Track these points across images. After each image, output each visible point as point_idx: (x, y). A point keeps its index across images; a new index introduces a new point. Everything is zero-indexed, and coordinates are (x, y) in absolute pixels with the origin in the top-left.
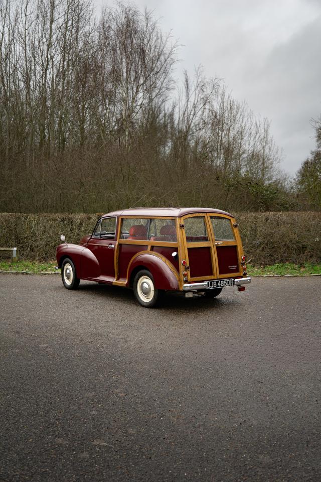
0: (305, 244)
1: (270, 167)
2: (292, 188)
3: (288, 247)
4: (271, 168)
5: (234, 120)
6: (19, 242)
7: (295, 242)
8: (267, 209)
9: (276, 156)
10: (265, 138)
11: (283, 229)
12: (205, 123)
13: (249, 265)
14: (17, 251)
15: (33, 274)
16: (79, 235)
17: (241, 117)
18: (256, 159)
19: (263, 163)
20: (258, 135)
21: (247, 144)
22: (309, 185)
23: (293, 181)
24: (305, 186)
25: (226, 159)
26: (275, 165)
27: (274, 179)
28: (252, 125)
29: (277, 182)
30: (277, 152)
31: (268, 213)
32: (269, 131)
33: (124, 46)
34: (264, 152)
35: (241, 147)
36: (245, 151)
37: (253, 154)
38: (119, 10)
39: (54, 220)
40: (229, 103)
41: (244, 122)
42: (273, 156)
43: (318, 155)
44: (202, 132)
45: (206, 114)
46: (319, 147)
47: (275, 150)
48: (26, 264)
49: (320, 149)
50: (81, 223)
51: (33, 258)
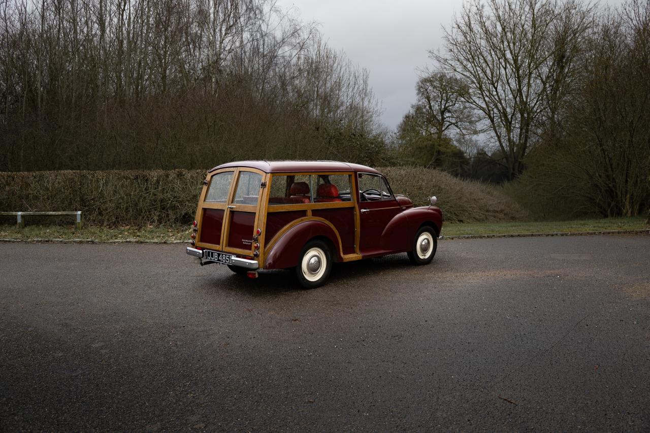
1: (369, 120)
2: (393, 143)
4: (371, 121)
5: (331, 70)
6: (84, 204)
9: (376, 109)
10: (365, 89)
12: (300, 70)
14: (81, 215)
15: (100, 243)
16: (155, 195)
17: (339, 67)
18: (355, 112)
19: (362, 116)
20: (357, 86)
21: (345, 96)
22: (411, 140)
23: (394, 136)
24: (406, 141)
25: (322, 111)
26: (375, 118)
27: (374, 133)
28: (350, 76)
29: (377, 137)
30: (377, 105)
32: (368, 82)
34: (363, 105)
35: (338, 98)
36: (343, 103)
37: (351, 107)
39: (127, 178)
40: (325, 52)
41: (342, 72)
42: (372, 108)
43: (418, 109)
44: (297, 82)
45: (302, 61)
46: (419, 101)
47: (374, 103)
48: (92, 230)
49: (421, 103)
50: (158, 182)
51: (101, 223)
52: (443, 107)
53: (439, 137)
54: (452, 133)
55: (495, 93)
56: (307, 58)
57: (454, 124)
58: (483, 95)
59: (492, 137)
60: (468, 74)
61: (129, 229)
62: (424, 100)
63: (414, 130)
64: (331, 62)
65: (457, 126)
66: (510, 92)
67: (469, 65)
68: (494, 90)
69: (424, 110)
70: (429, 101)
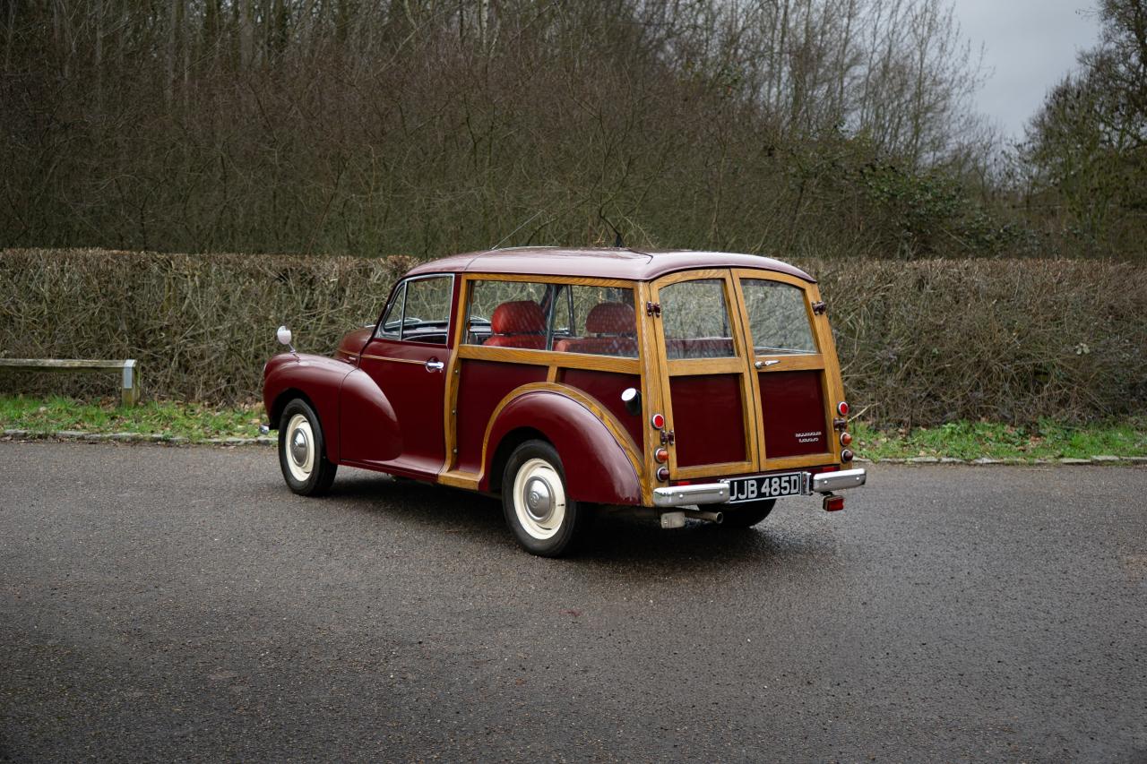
0: (1044, 361)
1: (941, 105)
2: (1010, 175)
3: (988, 372)
7: (1011, 357)
8: (925, 251)
9: (962, 72)
11: (973, 314)
13: (862, 424)
18: (898, 80)
19: (918, 95)
22: (1068, 165)
25: (798, 78)
27: (952, 144)
29: (962, 158)
30: (965, 59)
31: (924, 263)
34: (922, 60)
35: (847, 41)
36: (859, 54)
37: (886, 66)
42: (951, 70)
43: (1102, 66)
46: (1108, 39)
47: (958, 53)
49: (1113, 46)
50: (341, 287)
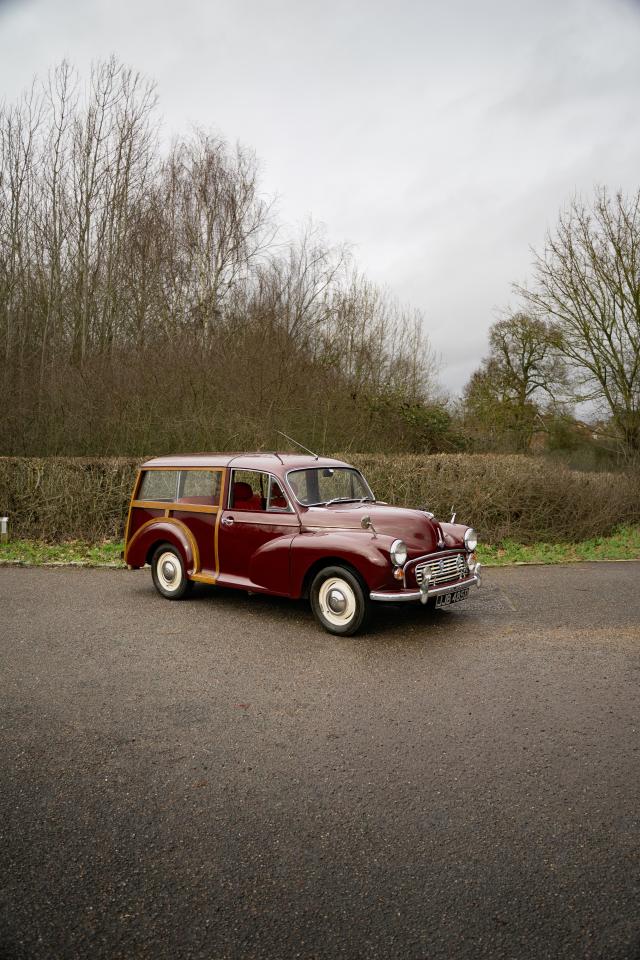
2: (457, 412)
4: (426, 382)
5: (372, 311)
6: (13, 507)
9: (433, 365)
10: (417, 337)
12: (328, 311)
14: (8, 523)
15: (31, 567)
17: (382, 307)
18: (404, 369)
19: (414, 375)
20: (406, 334)
21: (391, 346)
23: (459, 402)
24: (476, 409)
26: (432, 378)
28: (398, 318)
30: (434, 359)
32: (422, 328)
33: (203, 191)
34: (415, 359)
35: (381, 350)
36: (387, 356)
37: (399, 362)
38: (197, 140)
39: (75, 469)
40: (363, 286)
41: (386, 314)
42: (428, 364)
43: (492, 365)
44: (323, 327)
45: (331, 297)
46: (493, 353)
47: (431, 356)
48: (23, 546)
49: (495, 356)
50: (119, 475)
51: (36, 536)
52: (526, 361)
53: (521, 404)
54: (540, 398)
55: (606, 343)
56: (337, 296)
57: (542, 385)
58: (589, 345)
59: (602, 406)
60: (568, 316)
61: (77, 545)
62: (499, 352)
63: (487, 394)
64: (370, 299)
65: (546, 389)
66: (628, 341)
67: (570, 303)
68: (605, 337)
69: (500, 366)
70: (506, 353)
